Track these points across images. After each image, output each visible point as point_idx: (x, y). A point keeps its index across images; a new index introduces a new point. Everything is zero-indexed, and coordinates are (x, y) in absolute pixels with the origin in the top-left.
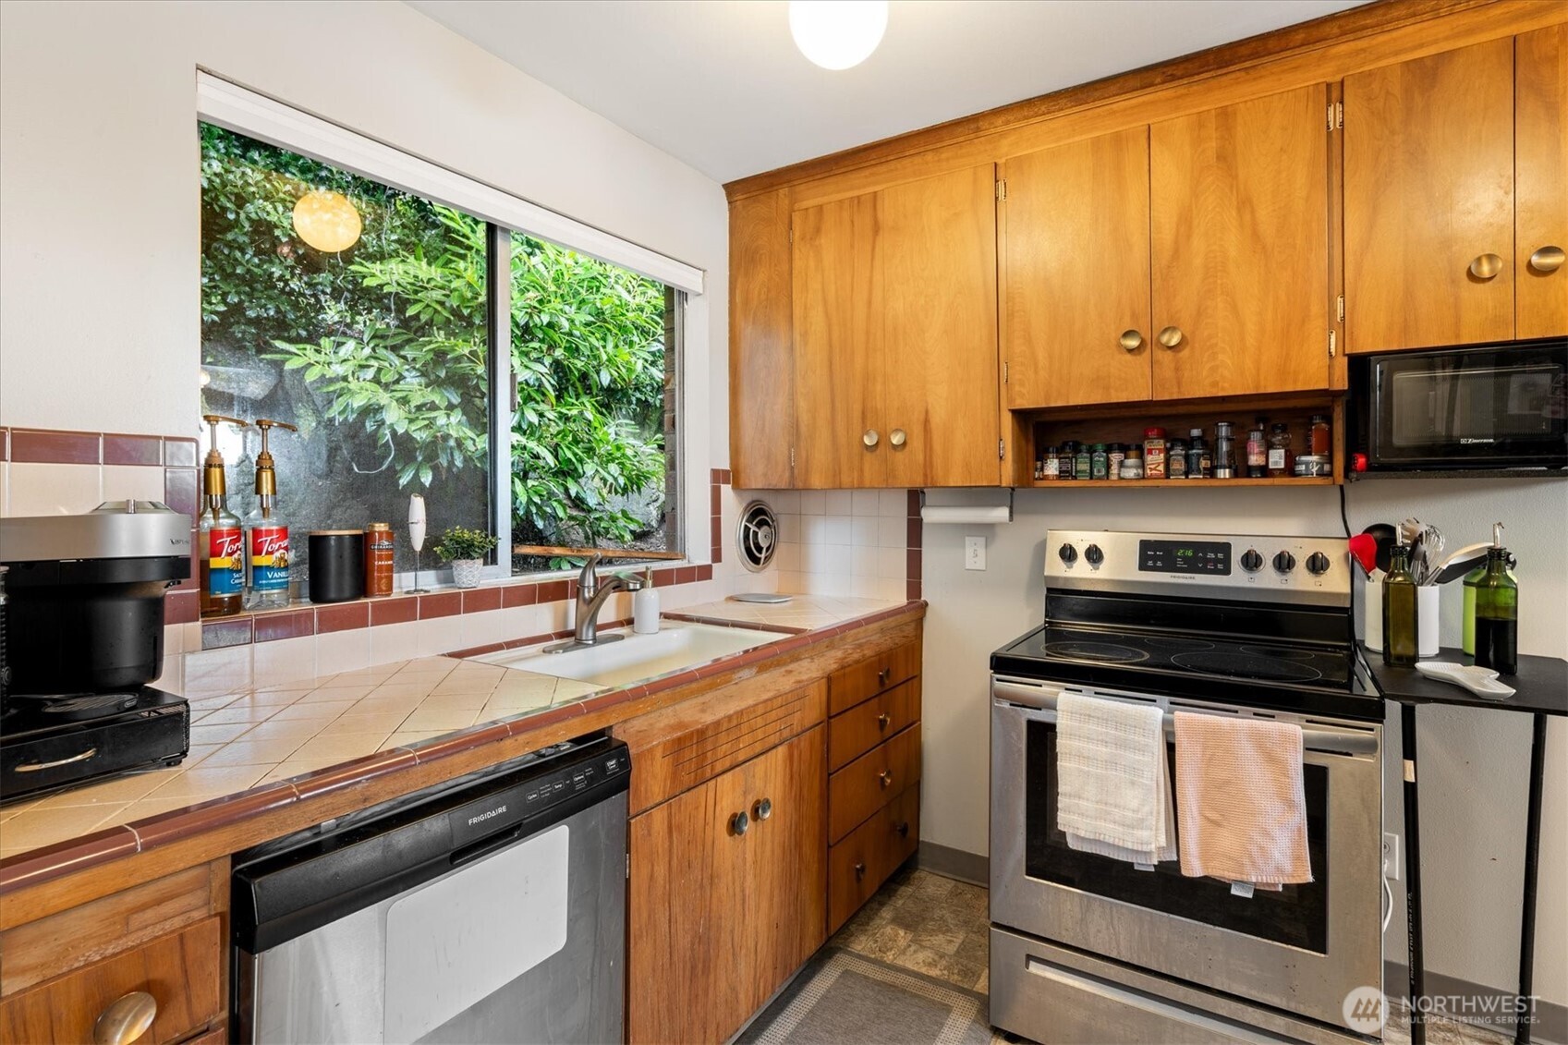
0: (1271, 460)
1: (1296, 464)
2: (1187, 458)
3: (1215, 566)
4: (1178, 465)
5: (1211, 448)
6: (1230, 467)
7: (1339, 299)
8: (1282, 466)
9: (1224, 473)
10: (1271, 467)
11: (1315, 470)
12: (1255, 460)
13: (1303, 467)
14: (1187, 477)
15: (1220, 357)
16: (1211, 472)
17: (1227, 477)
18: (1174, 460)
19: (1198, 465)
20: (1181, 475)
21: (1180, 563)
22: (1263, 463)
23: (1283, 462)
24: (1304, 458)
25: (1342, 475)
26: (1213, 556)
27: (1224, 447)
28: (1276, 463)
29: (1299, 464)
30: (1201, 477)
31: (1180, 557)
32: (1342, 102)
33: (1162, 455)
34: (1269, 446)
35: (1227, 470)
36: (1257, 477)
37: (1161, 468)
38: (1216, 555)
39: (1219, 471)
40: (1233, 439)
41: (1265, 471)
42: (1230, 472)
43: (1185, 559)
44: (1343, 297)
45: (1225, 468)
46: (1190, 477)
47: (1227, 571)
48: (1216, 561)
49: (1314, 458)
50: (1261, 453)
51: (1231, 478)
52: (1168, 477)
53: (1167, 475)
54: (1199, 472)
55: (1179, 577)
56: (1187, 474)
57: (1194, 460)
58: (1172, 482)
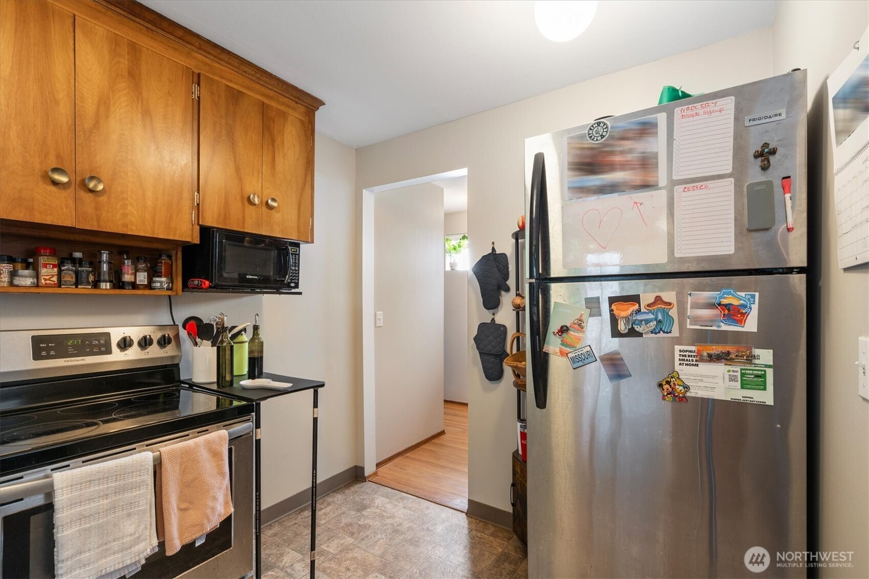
0: (138, 279)
1: (153, 282)
2: (77, 273)
3: (100, 349)
4: (69, 277)
5: (96, 266)
6: (111, 281)
7: (196, 193)
8: (146, 283)
9: (105, 286)
10: (138, 283)
11: (165, 286)
12: (127, 278)
13: (159, 284)
14: (77, 287)
15: (130, 208)
16: (96, 285)
17: (108, 287)
18: (66, 274)
19: (88, 278)
20: (72, 285)
21: (71, 350)
22: (133, 280)
23: (146, 280)
24: (157, 279)
25: (181, 289)
26: (97, 342)
27: (105, 267)
28: (141, 281)
29: (155, 282)
30: (90, 287)
31: (70, 346)
32: (199, 85)
33: (56, 270)
34: (137, 270)
35: (108, 283)
36: (129, 289)
37: (55, 279)
38: (99, 342)
39: (102, 284)
40: (111, 263)
41: (134, 285)
42: (110, 285)
43: (74, 346)
44: (198, 192)
45: (105, 281)
46: (79, 287)
47: (109, 351)
48: (100, 346)
49: (164, 279)
50: (132, 274)
51: (111, 288)
52: (60, 286)
53: (59, 284)
54: (88, 283)
55: (72, 361)
56: (76, 285)
57: (84, 275)
58: (63, 290)
